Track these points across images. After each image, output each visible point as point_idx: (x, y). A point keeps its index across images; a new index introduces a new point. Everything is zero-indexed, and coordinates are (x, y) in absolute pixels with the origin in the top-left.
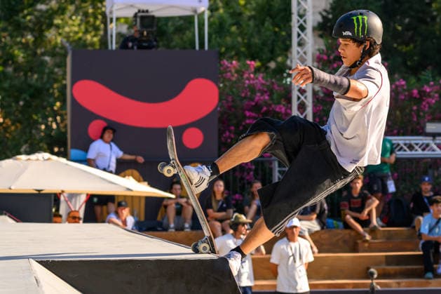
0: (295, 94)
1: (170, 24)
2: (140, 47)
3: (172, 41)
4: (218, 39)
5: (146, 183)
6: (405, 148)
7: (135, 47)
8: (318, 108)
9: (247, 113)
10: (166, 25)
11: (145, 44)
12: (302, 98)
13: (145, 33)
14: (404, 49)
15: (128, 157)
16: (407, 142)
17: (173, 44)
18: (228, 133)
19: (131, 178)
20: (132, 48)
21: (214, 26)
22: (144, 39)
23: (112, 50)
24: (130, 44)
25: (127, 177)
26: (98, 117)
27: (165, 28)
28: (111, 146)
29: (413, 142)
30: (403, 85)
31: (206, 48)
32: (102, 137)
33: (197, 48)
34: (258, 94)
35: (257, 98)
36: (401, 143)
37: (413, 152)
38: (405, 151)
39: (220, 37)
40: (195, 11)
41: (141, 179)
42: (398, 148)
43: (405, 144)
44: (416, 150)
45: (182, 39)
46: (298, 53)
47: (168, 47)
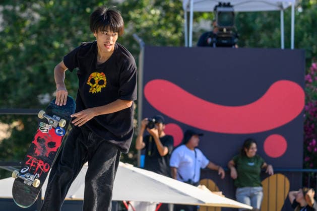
1: (258, 20)
2: (219, 45)
3: (260, 39)
4: (310, 38)
5: (221, 193)
7: (214, 45)
10: (254, 21)
13: (225, 30)
15: (212, 166)
17: (261, 42)
19: (204, 187)
20: (211, 45)
21: (307, 24)
22: (223, 36)
23: (188, 47)
24: (209, 40)
25: (200, 186)
27: (251, 24)
28: (196, 152)
31: (292, 47)
33: (283, 47)
39: (313, 36)
40: (281, 6)
41: (217, 189)
45: (270, 37)
47: (255, 45)
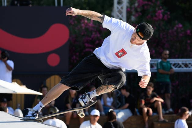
5: (25, 86)
6: (183, 66)
9: (87, 45)
14: (183, 5)
16: (184, 62)
18: (74, 57)
19: (16, 83)
29: (187, 62)
30: (181, 28)
31: (62, 5)
33: (56, 5)
34: (94, 33)
35: (93, 36)
36: (180, 63)
37: (187, 69)
38: (183, 68)
41: (22, 84)
42: (179, 66)
43: (183, 64)
44: (190, 67)
46: (118, 8)
47: (39, 4)
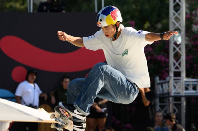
0: (172, 46)
7: (48, 11)
8: (189, 57)
11: (56, 8)
12: (177, 49)
19: (43, 109)
22: (55, 4)
23: (30, 13)
24: (45, 8)
26: (19, 64)
28: (34, 86)
32: (27, 79)
